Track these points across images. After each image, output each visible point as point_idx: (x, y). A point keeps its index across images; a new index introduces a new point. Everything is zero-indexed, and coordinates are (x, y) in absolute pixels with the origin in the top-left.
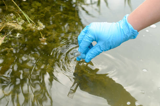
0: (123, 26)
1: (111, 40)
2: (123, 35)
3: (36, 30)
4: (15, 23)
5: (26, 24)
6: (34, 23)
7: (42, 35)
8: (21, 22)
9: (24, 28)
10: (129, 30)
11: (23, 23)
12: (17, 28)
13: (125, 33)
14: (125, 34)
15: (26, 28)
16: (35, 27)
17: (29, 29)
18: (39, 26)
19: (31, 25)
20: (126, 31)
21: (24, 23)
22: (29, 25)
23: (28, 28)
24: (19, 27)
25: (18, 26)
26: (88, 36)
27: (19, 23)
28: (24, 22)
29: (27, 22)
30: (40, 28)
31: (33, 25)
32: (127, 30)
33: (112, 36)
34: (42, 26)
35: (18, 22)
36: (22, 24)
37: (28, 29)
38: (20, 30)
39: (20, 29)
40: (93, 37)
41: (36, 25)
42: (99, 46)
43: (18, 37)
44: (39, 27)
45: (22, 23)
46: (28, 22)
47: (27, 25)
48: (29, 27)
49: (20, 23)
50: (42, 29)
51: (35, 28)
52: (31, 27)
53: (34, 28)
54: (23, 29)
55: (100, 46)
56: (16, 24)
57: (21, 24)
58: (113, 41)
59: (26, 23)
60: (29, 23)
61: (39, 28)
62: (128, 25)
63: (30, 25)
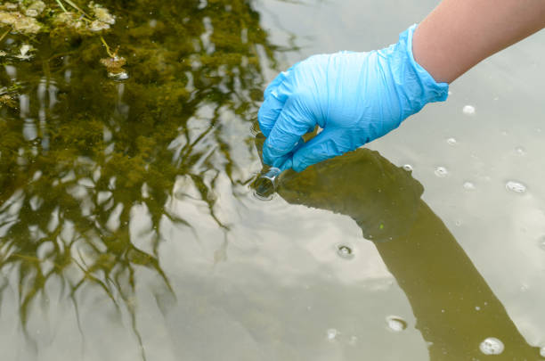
0: (401, 77)
1: (368, 123)
2: (403, 101)
3: (88, 31)
4: (14, 10)
5: (51, 14)
6: (76, 11)
7: (108, 48)
8: (34, 6)
9: (47, 27)
10: (421, 85)
11: (42, 10)
12: (22, 28)
13: (408, 95)
14: (411, 98)
15: (52, 27)
16: (83, 21)
17: (62, 29)
18: (94, 18)
19: (70, 16)
20: (411, 90)
21: (45, 11)
22: (61, 16)
23: (59, 26)
24: (27, 24)
25: (24, 20)
26: (293, 119)
27: (27, 11)
28: (45, 6)
29: (52, 9)
30: (99, 25)
31: (74, 17)
32: (416, 86)
33: (370, 111)
34: (107, 19)
35: (23, 8)
36: (39, 16)
37: (59, 30)
38: (31, 34)
39: (30, 31)
40: (308, 120)
41: (85, 17)
42: (329, 143)
43: (27, 57)
44: (97, 22)
45: (37, 11)
46: (60, 7)
47: (54, 16)
48: (64, 25)
49: (32, 12)
50: (107, 27)
51: (82, 27)
52: (69, 22)
53: (79, 24)
54: (41, 30)
55: (332, 141)
56: (18, 13)
57: (36, 14)
58: (374, 125)
59: (50, 10)
60: (62, 11)
61: (96, 27)
62: (415, 71)
63: (65, 16)
